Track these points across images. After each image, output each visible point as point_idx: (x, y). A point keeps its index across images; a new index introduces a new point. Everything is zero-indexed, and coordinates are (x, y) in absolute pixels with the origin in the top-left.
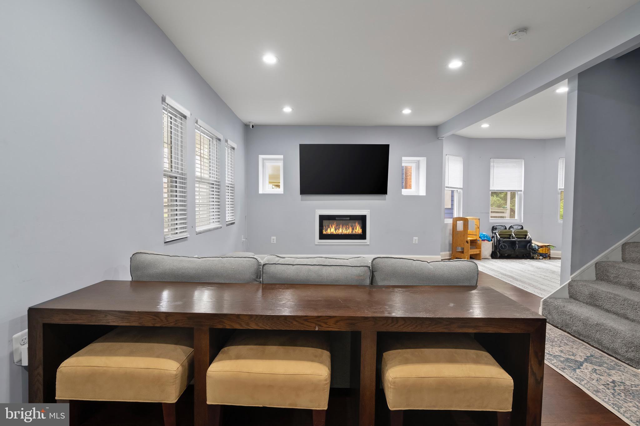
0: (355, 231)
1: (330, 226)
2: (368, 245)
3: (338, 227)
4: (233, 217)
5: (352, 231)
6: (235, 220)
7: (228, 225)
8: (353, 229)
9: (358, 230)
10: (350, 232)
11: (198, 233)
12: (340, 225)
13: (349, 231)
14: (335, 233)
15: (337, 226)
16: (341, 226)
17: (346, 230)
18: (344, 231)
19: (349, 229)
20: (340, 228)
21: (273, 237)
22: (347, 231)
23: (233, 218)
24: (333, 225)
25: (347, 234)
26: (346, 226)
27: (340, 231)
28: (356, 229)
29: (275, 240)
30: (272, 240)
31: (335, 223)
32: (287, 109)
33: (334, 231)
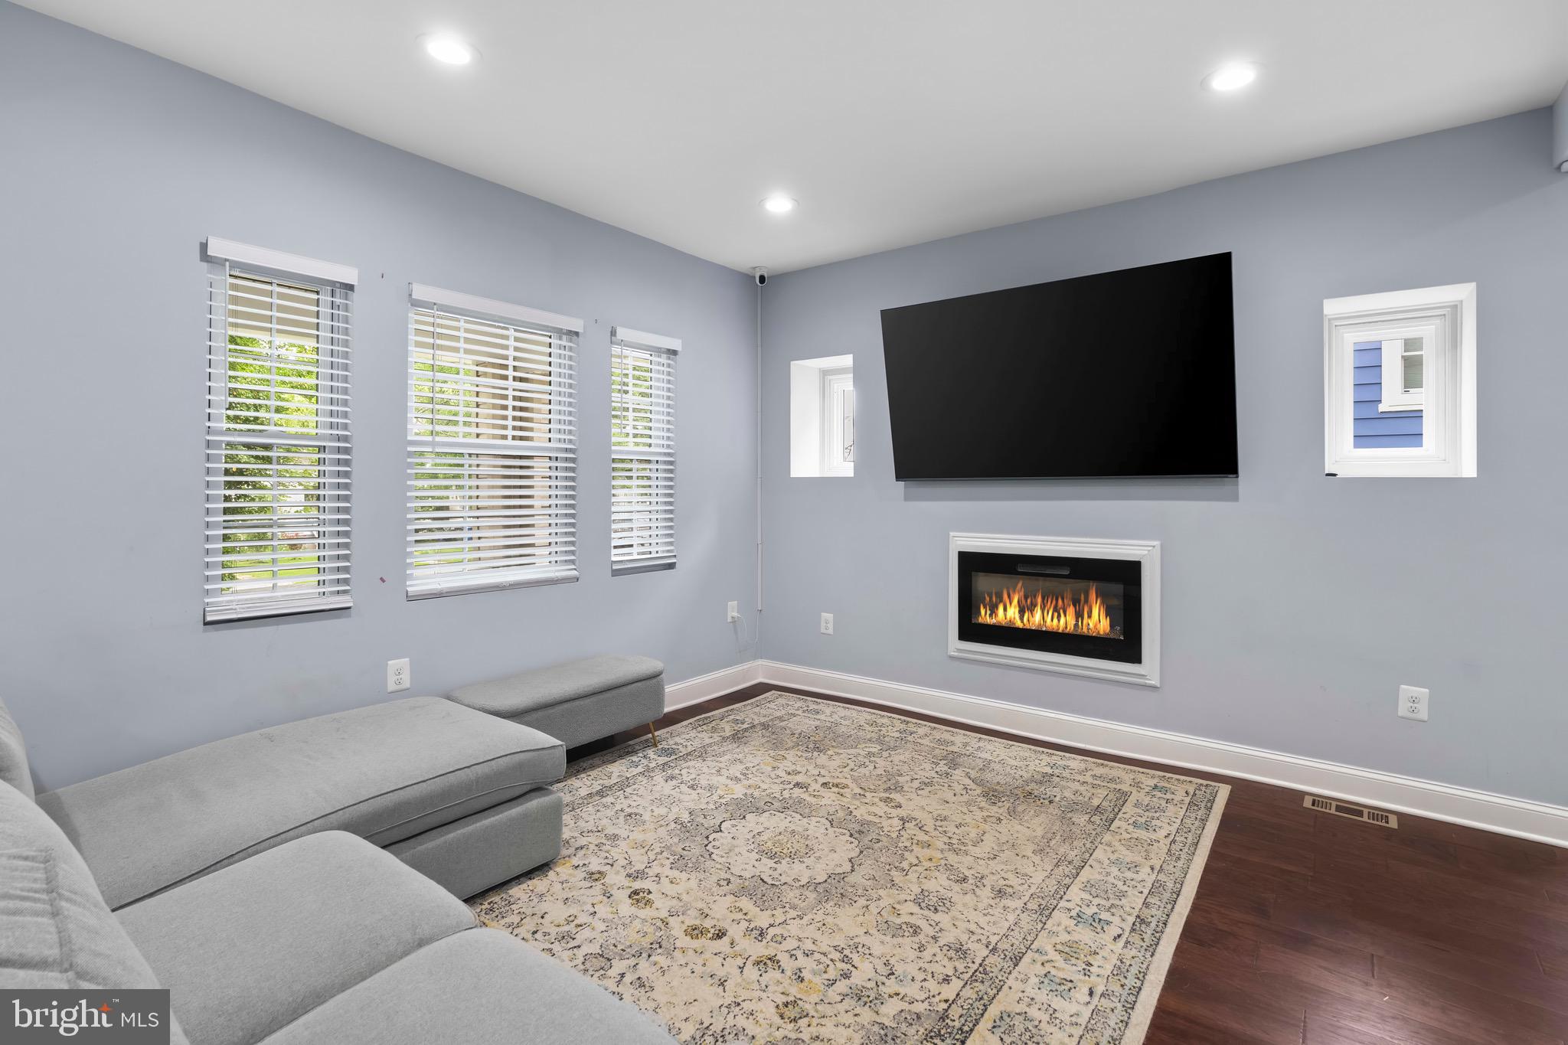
0: (1085, 622)
1: (1005, 596)
2: (1154, 688)
3: (1029, 601)
4: (672, 548)
5: (1076, 625)
6: (675, 556)
7: (616, 573)
8: (1079, 615)
9: (1098, 621)
10: (1070, 628)
11: (411, 598)
12: (1035, 597)
13: (1065, 622)
14: (1019, 624)
15: (1026, 598)
16: (1039, 600)
17: (1056, 614)
18: (1049, 619)
19: (1065, 616)
20: (1035, 606)
21: (825, 615)
22: (1059, 621)
23: (668, 551)
24: (1014, 592)
25: (1060, 631)
26: (1055, 600)
27: (1038, 619)
28: (1090, 616)
29: (831, 626)
30: (823, 624)
31: (1020, 585)
32: (779, 204)
33: (1017, 616)
